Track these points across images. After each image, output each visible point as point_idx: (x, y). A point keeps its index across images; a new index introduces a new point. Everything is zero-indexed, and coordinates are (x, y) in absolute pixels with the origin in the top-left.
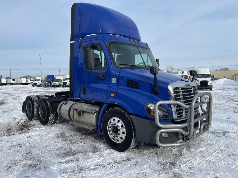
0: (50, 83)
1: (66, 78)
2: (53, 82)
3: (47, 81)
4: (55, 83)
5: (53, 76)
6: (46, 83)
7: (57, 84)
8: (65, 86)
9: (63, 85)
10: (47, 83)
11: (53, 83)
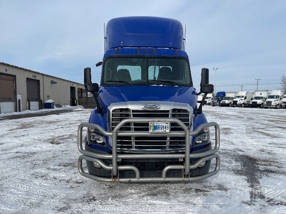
0: (219, 101)
1: (238, 95)
2: (222, 100)
3: (216, 99)
4: (224, 102)
5: (224, 94)
6: (214, 102)
7: (226, 103)
8: (235, 105)
9: (234, 104)
10: (216, 101)
11: (222, 102)
